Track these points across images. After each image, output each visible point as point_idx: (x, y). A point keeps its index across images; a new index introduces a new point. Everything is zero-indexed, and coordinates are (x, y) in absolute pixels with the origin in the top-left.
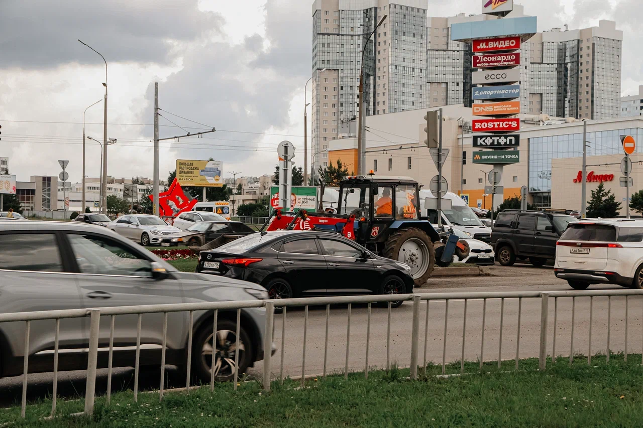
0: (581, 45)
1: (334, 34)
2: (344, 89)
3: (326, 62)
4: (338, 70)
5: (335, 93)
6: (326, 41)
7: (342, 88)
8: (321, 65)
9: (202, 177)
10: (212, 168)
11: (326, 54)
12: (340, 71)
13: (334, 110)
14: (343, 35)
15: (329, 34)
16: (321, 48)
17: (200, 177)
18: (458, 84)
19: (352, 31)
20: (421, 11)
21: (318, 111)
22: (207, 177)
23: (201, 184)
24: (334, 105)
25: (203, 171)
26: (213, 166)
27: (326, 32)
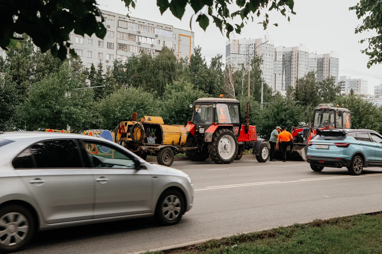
0: (324, 60)
1: (237, 54)
14: (241, 54)
15: (235, 54)
18: (280, 75)
19: (244, 52)
20: (272, 46)
27: (234, 53)
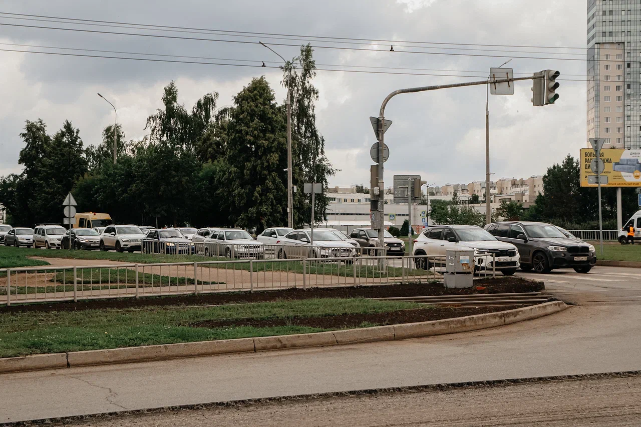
2: (632, 66)
3: (607, 34)
4: (624, 43)
5: (620, 72)
6: (608, 7)
7: (629, 66)
8: (601, 38)
9: (616, 173)
10: (630, 160)
11: (608, 23)
12: (626, 44)
13: (620, 93)
16: (601, 17)
17: (614, 173)
21: (597, 96)
22: (623, 174)
23: (615, 184)
24: (618, 88)
25: (617, 164)
26: (631, 157)
